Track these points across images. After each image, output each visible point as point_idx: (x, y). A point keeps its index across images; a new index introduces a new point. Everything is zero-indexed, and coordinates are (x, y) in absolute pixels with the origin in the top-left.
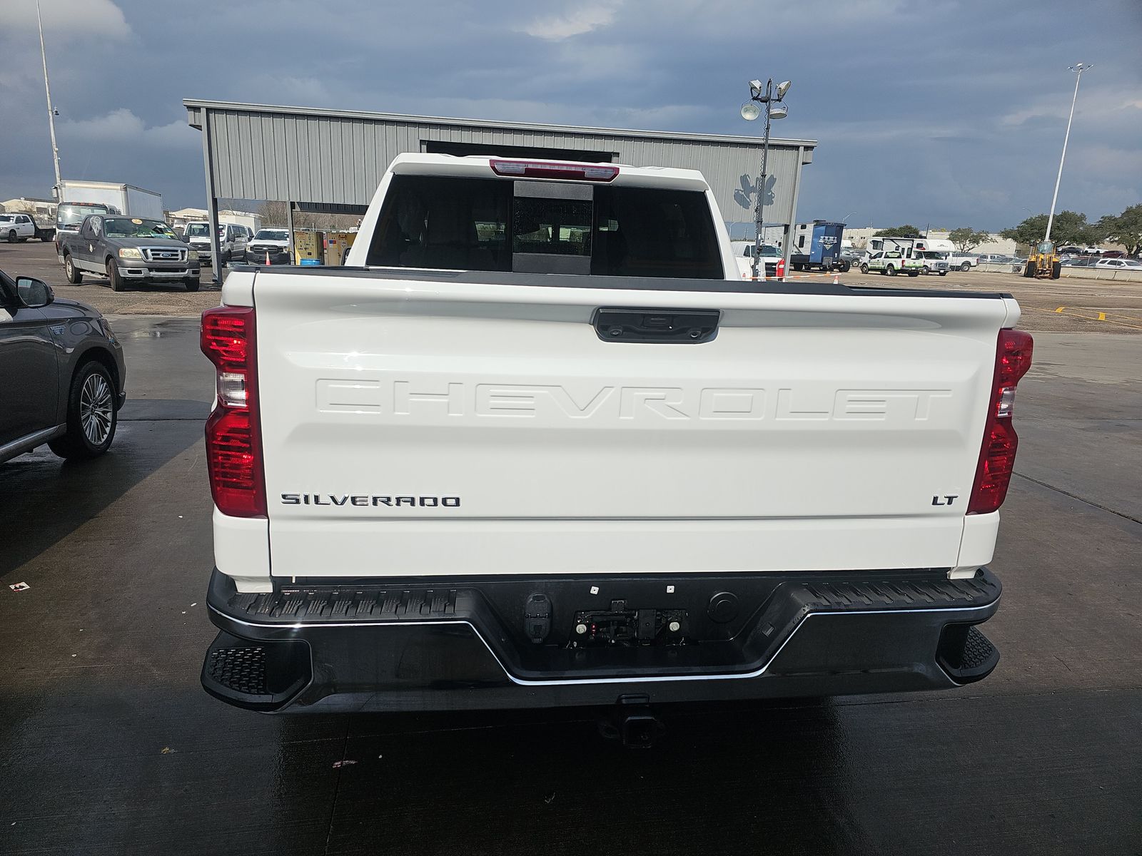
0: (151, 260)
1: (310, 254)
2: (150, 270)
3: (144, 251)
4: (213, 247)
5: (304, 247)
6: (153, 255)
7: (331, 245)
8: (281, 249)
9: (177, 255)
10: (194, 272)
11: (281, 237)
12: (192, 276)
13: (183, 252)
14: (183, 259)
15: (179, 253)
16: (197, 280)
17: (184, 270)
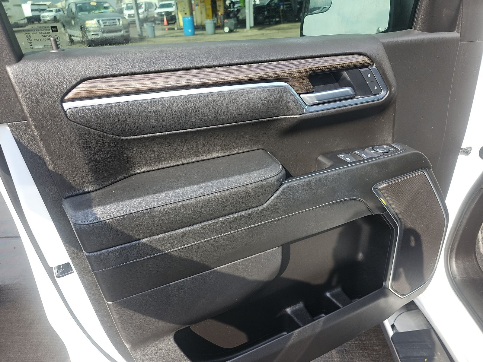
0: (102, 27)
1: (186, 14)
2: (103, 32)
3: (98, 21)
4: (136, 15)
5: (182, 10)
6: (103, 23)
7: (197, 8)
8: (171, 13)
9: (116, 22)
10: (127, 32)
11: (169, 6)
12: (126, 34)
13: (119, 20)
14: (119, 24)
15: (117, 20)
16: (129, 36)
17: (120, 31)
